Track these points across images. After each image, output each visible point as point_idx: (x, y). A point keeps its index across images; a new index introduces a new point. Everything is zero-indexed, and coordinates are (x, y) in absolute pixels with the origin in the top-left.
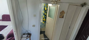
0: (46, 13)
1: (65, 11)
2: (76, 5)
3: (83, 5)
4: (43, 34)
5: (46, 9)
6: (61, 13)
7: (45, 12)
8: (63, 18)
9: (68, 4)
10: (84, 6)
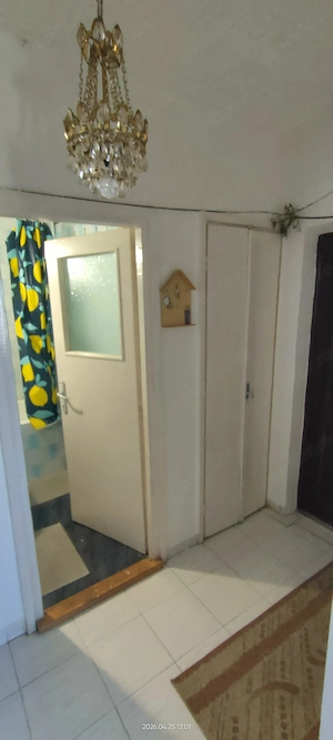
0: (40, 332)
1: (194, 273)
2: (249, 227)
3: (282, 222)
4: (58, 527)
5: (33, 302)
6: (164, 289)
7: (31, 327)
8: (188, 322)
9: (197, 221)
10: (291, 230)
